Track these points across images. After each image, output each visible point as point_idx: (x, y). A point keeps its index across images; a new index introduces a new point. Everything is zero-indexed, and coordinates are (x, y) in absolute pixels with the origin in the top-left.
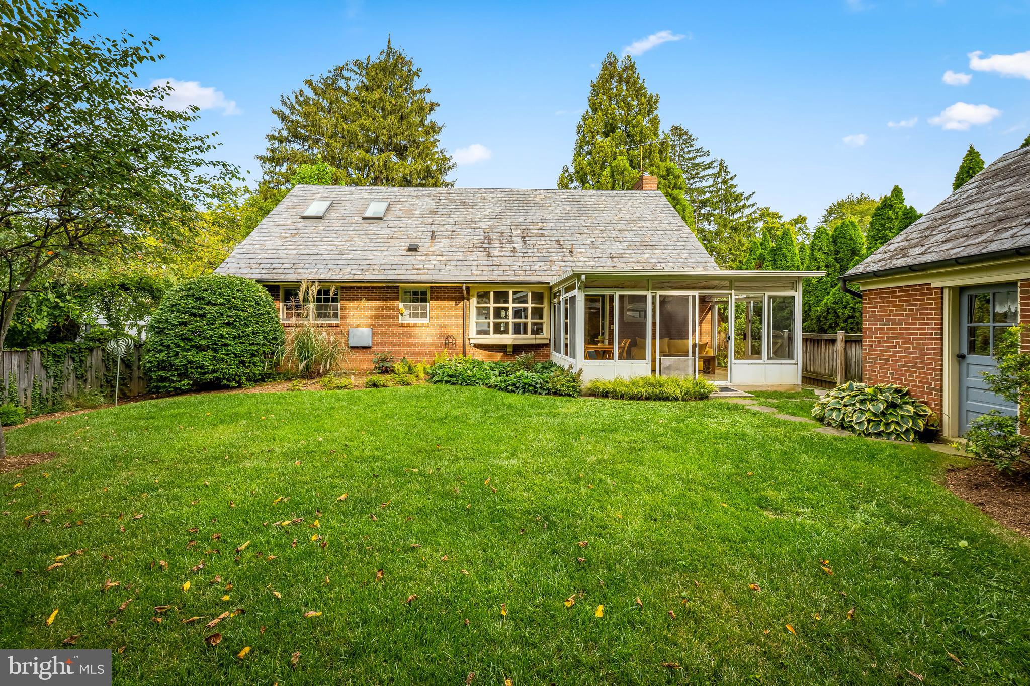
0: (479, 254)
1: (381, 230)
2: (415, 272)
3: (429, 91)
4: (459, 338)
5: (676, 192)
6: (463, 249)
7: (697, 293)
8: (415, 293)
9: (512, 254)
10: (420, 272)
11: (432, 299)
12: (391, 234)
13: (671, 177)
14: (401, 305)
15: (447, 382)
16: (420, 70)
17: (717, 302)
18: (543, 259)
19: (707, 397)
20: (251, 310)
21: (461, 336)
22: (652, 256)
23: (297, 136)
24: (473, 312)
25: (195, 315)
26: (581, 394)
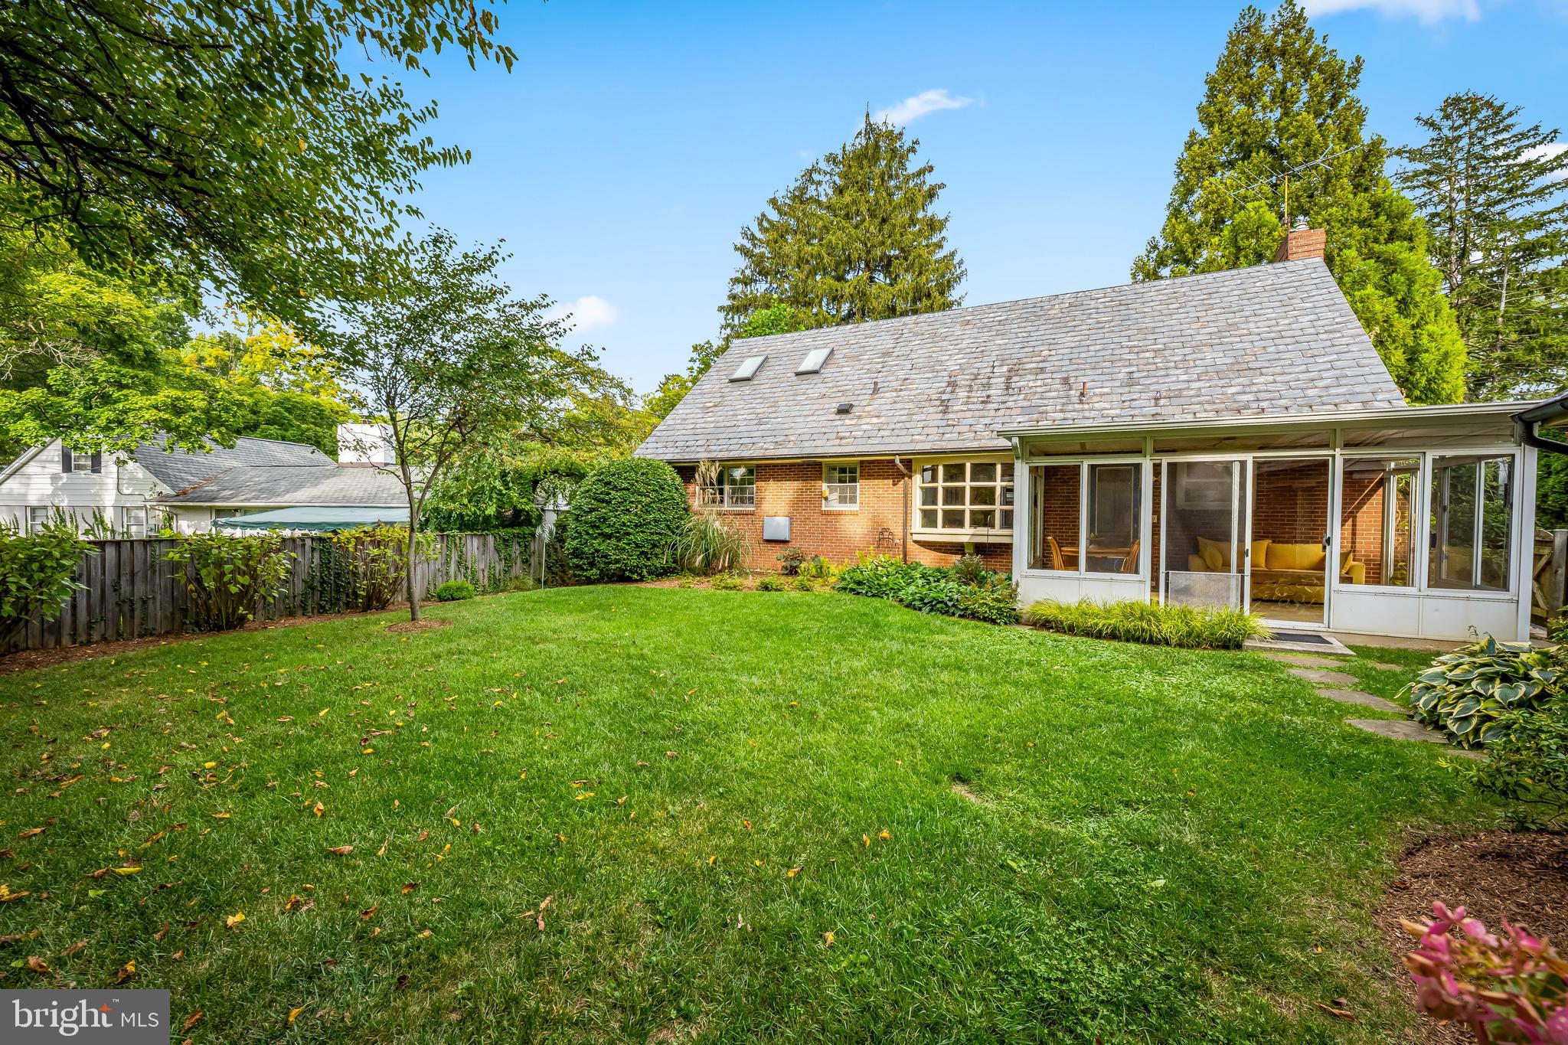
0: (932, 410)
1: (814, 388)
2: (837, 442)
3: (931, 169)
4: (898, 531)
5: (1395, 247)
6: (911, 405)
7: (1249, 457)
8: (843, 470)
9: (981, 407)
10: (844, 441)
11: (862, 477)
12: (824, 391)
13: (1383, 218)
14: (824, 486)
15: (852, 590)
16: (916, 142)
17: (1397, 471)
18: (1029, 410)
19: (1239, 646)
20: (653, 495)
21: (900, 529)
22: (1248, 389)
23: (765, 273)
24: (917, 497)
25: (603, 501)
26: (1018, 620)
